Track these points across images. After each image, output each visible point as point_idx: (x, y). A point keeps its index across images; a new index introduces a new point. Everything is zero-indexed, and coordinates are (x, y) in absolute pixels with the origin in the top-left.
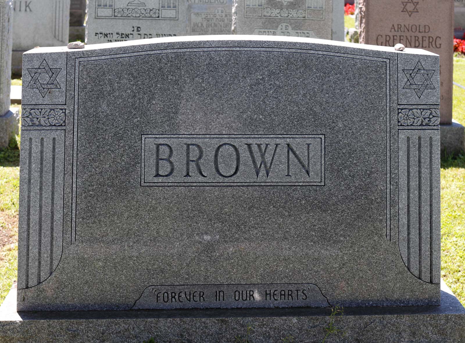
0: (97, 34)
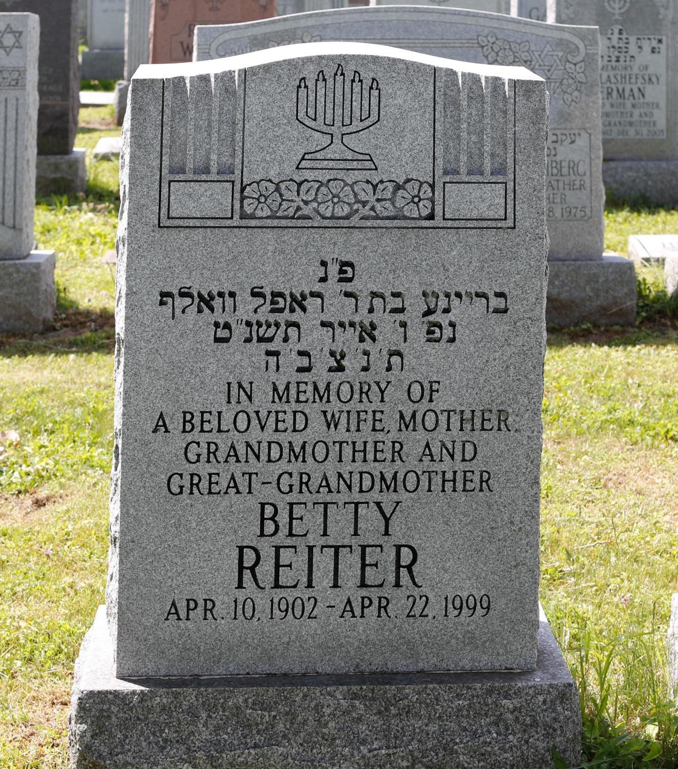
0: (169, 295)
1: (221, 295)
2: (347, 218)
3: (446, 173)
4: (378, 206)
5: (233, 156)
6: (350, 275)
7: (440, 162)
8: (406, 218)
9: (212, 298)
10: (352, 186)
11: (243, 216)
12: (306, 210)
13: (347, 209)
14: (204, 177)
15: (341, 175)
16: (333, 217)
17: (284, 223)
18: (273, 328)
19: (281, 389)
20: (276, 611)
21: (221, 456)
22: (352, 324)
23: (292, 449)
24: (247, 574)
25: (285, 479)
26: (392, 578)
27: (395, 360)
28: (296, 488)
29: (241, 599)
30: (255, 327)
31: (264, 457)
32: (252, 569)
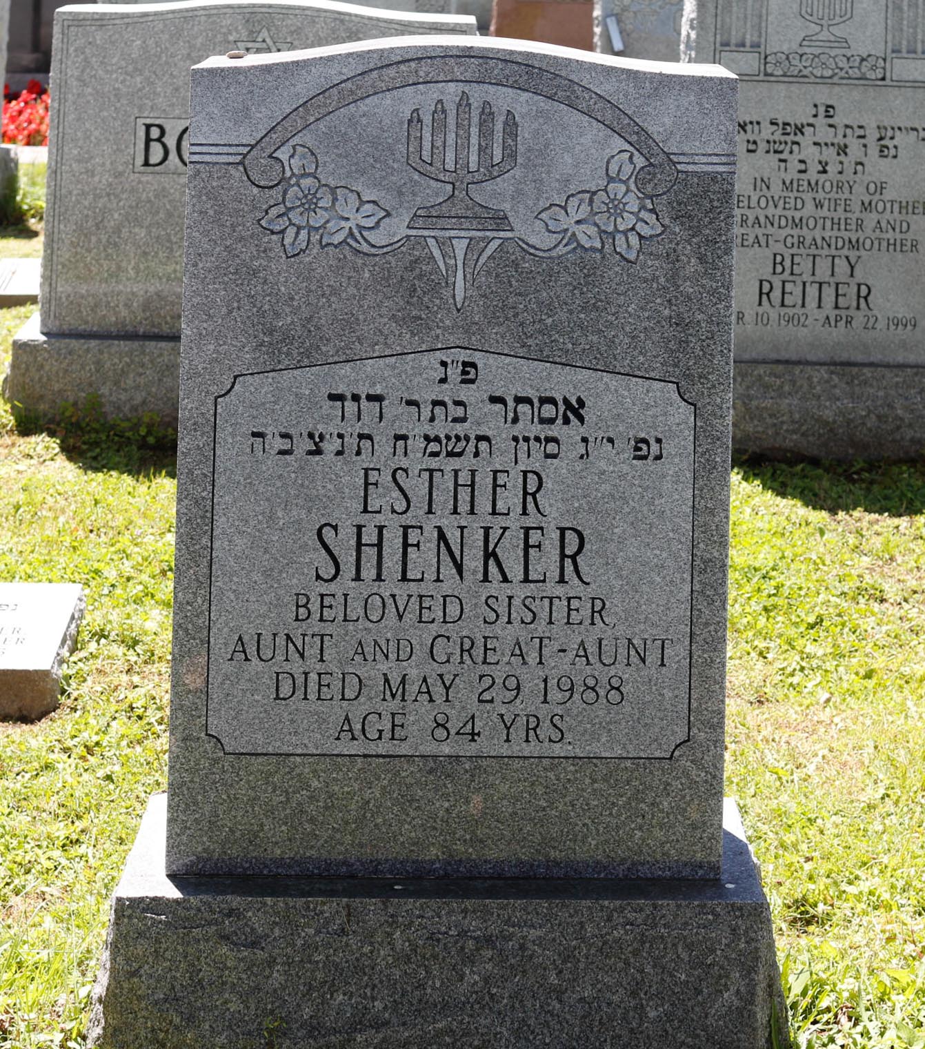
1: (751, 123)
2: (830, 77)
3: (893, 51)
4: (850, 71)
5: (760, 36)
6: (832, 113)
7: (890, 44)
8: (867, 79)
9: (746, 125)
10: (834, 58)
11: (766, 74)
12: (805, 72)
13: (830, 73)
14: (742, 49)
15: (827, 50)
16: (822, 77)
17: (791, 79)
18: (783, 145)
19: (788, 182)
20: (782, 321)
21: (750, 223)
22: (833, 144)
23: (794, 221)
24: (764, 297)
25: (789, 240)
26: (854, 304)
27: (859, 168)
28: (796, 245)
29: (760, 313)
30: (772, 144)
31: (776, 225)
32: (768, 294)
